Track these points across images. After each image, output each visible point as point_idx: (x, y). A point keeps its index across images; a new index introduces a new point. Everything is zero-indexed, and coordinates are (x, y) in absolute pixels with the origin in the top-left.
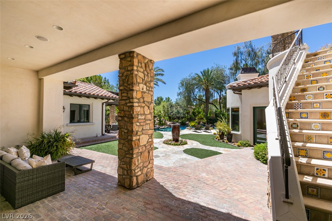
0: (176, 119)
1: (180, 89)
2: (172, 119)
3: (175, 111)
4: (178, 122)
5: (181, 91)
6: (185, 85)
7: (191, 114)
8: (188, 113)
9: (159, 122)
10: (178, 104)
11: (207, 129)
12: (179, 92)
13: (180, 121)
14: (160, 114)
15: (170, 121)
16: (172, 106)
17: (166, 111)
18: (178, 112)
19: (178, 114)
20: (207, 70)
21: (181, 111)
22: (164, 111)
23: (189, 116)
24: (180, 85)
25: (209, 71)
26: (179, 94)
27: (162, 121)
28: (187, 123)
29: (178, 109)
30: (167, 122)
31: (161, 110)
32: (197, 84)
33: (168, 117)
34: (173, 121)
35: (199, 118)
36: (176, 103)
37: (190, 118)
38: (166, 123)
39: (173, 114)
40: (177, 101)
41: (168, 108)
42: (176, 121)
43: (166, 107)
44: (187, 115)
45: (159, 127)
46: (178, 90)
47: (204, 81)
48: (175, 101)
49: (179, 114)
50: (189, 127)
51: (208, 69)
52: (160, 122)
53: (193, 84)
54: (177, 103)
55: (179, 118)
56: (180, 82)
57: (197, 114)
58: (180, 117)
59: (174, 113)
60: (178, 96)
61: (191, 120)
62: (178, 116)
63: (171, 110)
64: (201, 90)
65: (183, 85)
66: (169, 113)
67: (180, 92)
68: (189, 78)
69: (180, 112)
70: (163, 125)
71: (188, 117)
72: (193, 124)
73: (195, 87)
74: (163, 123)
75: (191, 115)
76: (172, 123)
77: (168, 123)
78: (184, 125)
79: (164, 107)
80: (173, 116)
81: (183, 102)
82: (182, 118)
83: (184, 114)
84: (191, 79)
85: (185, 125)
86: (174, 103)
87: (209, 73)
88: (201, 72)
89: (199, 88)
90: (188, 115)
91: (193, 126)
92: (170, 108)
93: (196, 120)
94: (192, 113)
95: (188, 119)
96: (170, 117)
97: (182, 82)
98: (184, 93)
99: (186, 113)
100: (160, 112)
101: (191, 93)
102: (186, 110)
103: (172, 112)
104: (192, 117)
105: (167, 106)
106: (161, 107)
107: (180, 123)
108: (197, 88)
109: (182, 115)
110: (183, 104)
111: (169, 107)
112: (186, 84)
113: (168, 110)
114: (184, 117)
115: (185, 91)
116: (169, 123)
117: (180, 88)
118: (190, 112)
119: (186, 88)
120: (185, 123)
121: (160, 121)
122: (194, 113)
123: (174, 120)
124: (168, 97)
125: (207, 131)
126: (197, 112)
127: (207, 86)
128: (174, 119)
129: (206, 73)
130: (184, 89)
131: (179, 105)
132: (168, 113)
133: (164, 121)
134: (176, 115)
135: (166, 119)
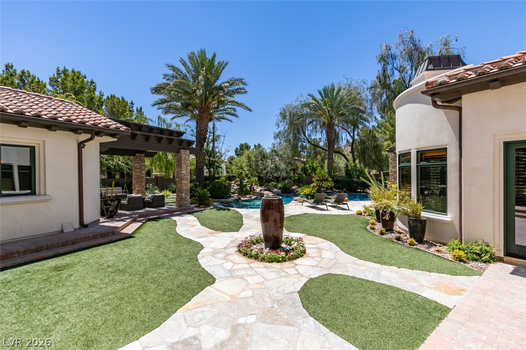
0: (272, 181)
1: (278, 126)
2: (266, 181)
3: (270, 165)
4: (275, 187)
5: (282, 129)
6: (288, 118)
7: (299, 171)
8: (294, 170)
9: (239, 187)
10: (276, 152)
11: (339, 201)
12: (277, 131)
13: (280, 185)
14: (242, 173)
15: (261, 186)
16: (264, 157)
17: (254, 167)
19: (276, 172)
20: (330, 87)
21: (283, 166)
22: (250, 166)
23: (296, 175)
24: (280, 118)
25: (334, 90)
26: (277, 136)
27: (246, 185)
28: (294, 189)
29: (275, 162)
30: (255, 187)
31: (244, 165)
32: (311, 115)
33: (256, 178)
34: (267, 185)
35: (318, 179)
36: (272, 152)
37: (299, 178)
38: (254, 190)
39: (267, 172)
40: (274, 148)
41: (257, 161)
42: (272, 184)
43: (253, 159)
44: (292, 174)
45: (239, 199)
46: (276, 127)
47: (325, 107)
49: (279, 172)
50: (299, 197)
51: (332, 85)
52: (241, 188)
53: (303, 115)
54: (275, 150)
55: (277, 179)
56: (279, 111)
57: (310, 171)
58: (279, 177)
59: (268, 169)
60: (275, 138)
61: (300, 182)
62: (276, 175)
63: (263, 164)
64: (318, 127)
65: (284, 117)
66: (259, 171)
67: (280, 132)
68: (297, 103)
69: (281, 168)
70: (246, 194)
71: (294, 177)
72: (307, 190)
73: (307, 121)
74: (246, 189)
75: (299, 174)
76: (265, 190)
77: (258, 189)
78: (288, 193)
79: (249, 158)
80: (266, 175)
81: (285, 148)
82: (284, 179)
83: (287, 172)
84: (299, 107)
85: (290, 193)
86: (268, 151)
87: (333, 93)
88: (318, 91)
89: (315, 123)
90: (294, 174)
91: (307, 196)
92: (261, 160)
93: (313, 182)
94: (302, 171)
95: (294, 181)
96: (262, 177)
97: (283, 112)
98: (287, 133)
99: (291, 170)
100: (242, 168)
101: (299, 133)
102: (291, 164)
103: (265, 169)
104: (303, 176)
105: (255, 157)
106: (244, 159)
107: (280, 188)
108: (311, 124)
109: (284, 174)
110: (285, 153)
111: (260, 158)
112: (290, 116)
113: (257, 165)
114: (287, 178)
115: (289, 129)
116: (259, 190)
117: (280, 123)
118: (298, 168)
119: (291, 123)
120: (290, 189)
121: (242, 186)
122: (304, 170)
123: (270, 182)
124: (259, 145)
125: (340, 206)
126: (310, 168)
127: (331, 117)
128: (269, 181)
129: (328, 93)
130: (287, 126)
131: (277, 155)
132: (257, 169)
133: (250, 185)
134: (272, 174)
135: (254, 181)
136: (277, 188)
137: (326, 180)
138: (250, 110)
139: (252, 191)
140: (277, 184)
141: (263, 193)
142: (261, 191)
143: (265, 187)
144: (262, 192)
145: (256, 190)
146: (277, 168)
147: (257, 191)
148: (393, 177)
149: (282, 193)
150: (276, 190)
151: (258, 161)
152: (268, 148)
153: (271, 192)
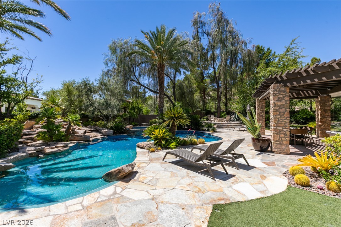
0: (100, 119)
1: (107, 64)
2: (92, 120)
4: (105, 126)
5: (111, 67)
7: (130, 109)
8: (125, 108)
10: (106, 85)
12: (106, 70)
13: (110, 124)
15: (86, 126)
16: (90, 90)
18: (107, 105)
19: (106, 108)
21: (114, 102)
23: (127, 113)
27: (59, 127)
28: (129, 129)
30: (76, 128)
34: (94, 125)
35: (172, 116)
36: (102, 85)
38: (74, 132)
39: (95, 109)
41: (79, 96)
42: (101, 123)
43: (76, 93)
44: (123, 112)
46: (105, 66)
48: (99, 78)
49: (110, 109)
55: (107, 118)
58: (110, 115)
59: (96, 105)
62: (105, 113)
63: (88, 99)
70: (60, 140)
72: (158, 132)
75: (130, 113)
76: (92, 131)
77: (80, 131)
78: (122, 133)
80: (93, 113)
82: (115, 117)
83: (119, 110)
85: (124, 133)
90: (125, 112)
92: (86, 94)
96: (87, 116)
99: (122, 108)
103: (91, 105)
104: (134, 114)
107: (111, 128)
109: (115, 112)
111: (84, 93)
113: (81, 101)
114: (118, 116)
116: (83, 131)
117: (109, 62)
120: (123, 129)
121: (50, 128)
122: (133, 109)
123: (97, 121)
127: (163, 58)
128: (96, 119)
133: (66, 126)
134: (100, 112)
135: (73, 120)
136: (107, 128)
137: (181, 117)
138: (66, 17)
139: (69, 135)
140: (107, 124)
141: (89, 136)
142: (85, 132)
143: (91, 128)
144: (87, 134)
145: (78, 133)
146: (107, 104)
147: (80, 134)
148: (278, 113)
149: (114, 134)
150: (105, 130)
151: (82, 95)
152: (95, 80)
153: (100, 133)
